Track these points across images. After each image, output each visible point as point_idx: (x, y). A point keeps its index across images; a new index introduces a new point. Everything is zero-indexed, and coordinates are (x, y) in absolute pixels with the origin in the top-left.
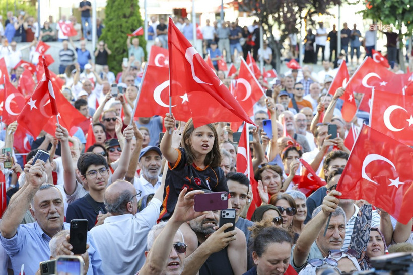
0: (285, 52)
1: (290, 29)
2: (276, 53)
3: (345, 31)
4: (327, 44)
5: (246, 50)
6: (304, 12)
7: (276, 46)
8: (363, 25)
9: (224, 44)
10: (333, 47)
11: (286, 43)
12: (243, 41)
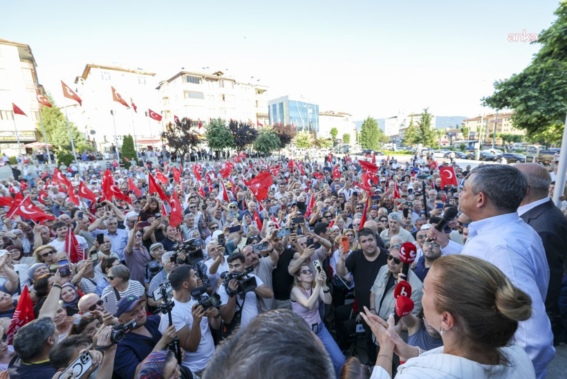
0: (185, 159)
1: (186, 151)
2: (182, 159)
3: (203, 151)
4: (197, 155)
5: (172, 159)
6: (190, 146)
7: (182, 157)
8: (208, 149)
9: (165, 158)
10: (200, 156)
11: (186, 155)
12: (171, 156)
